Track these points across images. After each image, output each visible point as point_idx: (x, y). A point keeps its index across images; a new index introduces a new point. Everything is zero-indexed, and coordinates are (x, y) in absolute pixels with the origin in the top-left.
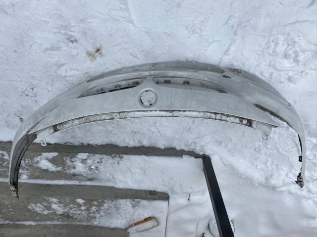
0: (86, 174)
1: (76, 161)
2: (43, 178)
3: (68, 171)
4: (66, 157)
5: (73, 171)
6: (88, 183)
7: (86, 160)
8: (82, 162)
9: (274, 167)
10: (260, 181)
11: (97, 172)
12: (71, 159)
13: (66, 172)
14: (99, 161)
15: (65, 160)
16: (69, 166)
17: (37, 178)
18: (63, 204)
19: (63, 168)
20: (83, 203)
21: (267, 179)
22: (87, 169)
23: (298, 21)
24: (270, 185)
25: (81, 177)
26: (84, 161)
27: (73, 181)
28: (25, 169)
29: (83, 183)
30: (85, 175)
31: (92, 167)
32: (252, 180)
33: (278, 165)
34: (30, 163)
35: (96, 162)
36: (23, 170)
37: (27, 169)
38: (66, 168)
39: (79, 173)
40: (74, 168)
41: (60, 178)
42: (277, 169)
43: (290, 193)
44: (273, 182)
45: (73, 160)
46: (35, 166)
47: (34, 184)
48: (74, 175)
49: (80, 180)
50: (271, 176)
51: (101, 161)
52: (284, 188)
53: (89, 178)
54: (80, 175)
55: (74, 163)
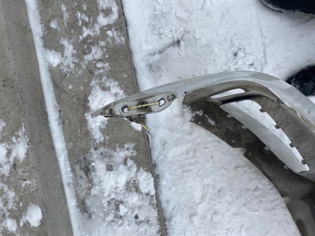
0: (95, 196)
1: (129, 169)
2: (59, 99)
3: (95, 155)
4: (134, 148)
6: (72, 203)
7: (137, 190)
8: (128, 183)
11: (110, 218)
12: (132, 158)
13: (92, 150)
14: (141, 218)
15: (126, 146)
16: (111, 157)
17: (57, 86)
19: (103, 144)
22: (113, 196)
25: (85, 185)
26: (133, 186)
27: (69, 169)
28: (76, 61)
29: (69, 192)
30: (94, 191)
34: (97, 72)
35: (136, 212)
36: (73, 55)
37: (77, 65)
38: (102, 149)
39: (95, 180)
40: (110, 168)
41: (69, 138)
45: (130, 163)
46: (93, 83)
48: (88, 170)
49: (76, 184)
51: (141, 222)
53: (88, 203)
54: (90, 181)
55: (122, 167)
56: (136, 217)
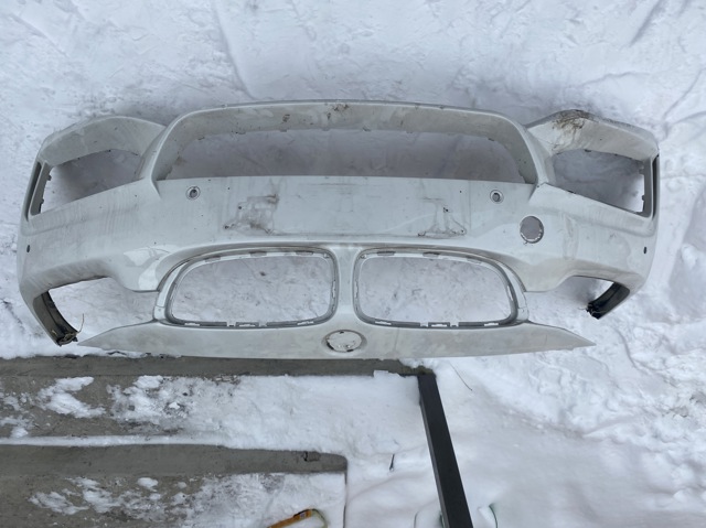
0: (161, 421)
1: (134, 393)
2: (62, 434)
3: (118, 417)
4: (112, 386)
5: (129, 415)
6: (166, 440)
7: (157, 390)
8: (148, 396)
9: (576, 386)
10: (547, 419)
11: (185, 416)
12: (124, 389)
13: (114, 418)
14: (187, 391)
15: (110, 392)
16: (121, 405)
17: (49, 434)
18: (109, 491)
19: (107, 409)
20: (155, 487)
21: (562, 414)
22: (161, 409)
23: (610, 75)
24: (570, 427)
25: (149, 428)
26: (152, 393)
27: (132, 437)
28: (21, 417)
29: (155, 441)
30: (157, 422)
31: (171, 406)
32: (529, 419)
33: (584, 383)
34: (32, 403)
35: (179, 394)
36: (16, 418)
37: (25, 416)
38: (113, 410)
39: (145, 420)
40: (132, 408)
41: (102, 432)
42: (584, 391)
43: (614, 441)
44: (576, 420)
45: (127, 391)
46: (44, 408)
47: (43, 447)
48: (134, 424)
49: (148, 434)
50: (571, 408)
51: (191, 391)
52: (602, 433)
53: (167, 428)
54: (146, 423)
55: (131, 398)
56: (185, 394)
